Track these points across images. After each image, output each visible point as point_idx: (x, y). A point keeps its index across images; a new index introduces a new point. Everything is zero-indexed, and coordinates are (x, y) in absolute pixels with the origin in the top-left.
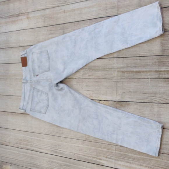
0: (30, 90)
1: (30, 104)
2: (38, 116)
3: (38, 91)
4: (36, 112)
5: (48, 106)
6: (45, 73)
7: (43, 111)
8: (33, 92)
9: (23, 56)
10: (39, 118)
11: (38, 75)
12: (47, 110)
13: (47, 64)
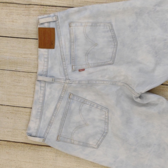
0: (60, 98)
1: (56, 125)
2: (78, 151)
3: (84, 101)
4: (73, 143)
5: (104, 134)
6: (105, 67)
7: (92, 142)
8: (69, 103)
9: (46, 26)
10: (81, 156)
11: (84, 70)
12: (101, 142)
13: (109, 51)
